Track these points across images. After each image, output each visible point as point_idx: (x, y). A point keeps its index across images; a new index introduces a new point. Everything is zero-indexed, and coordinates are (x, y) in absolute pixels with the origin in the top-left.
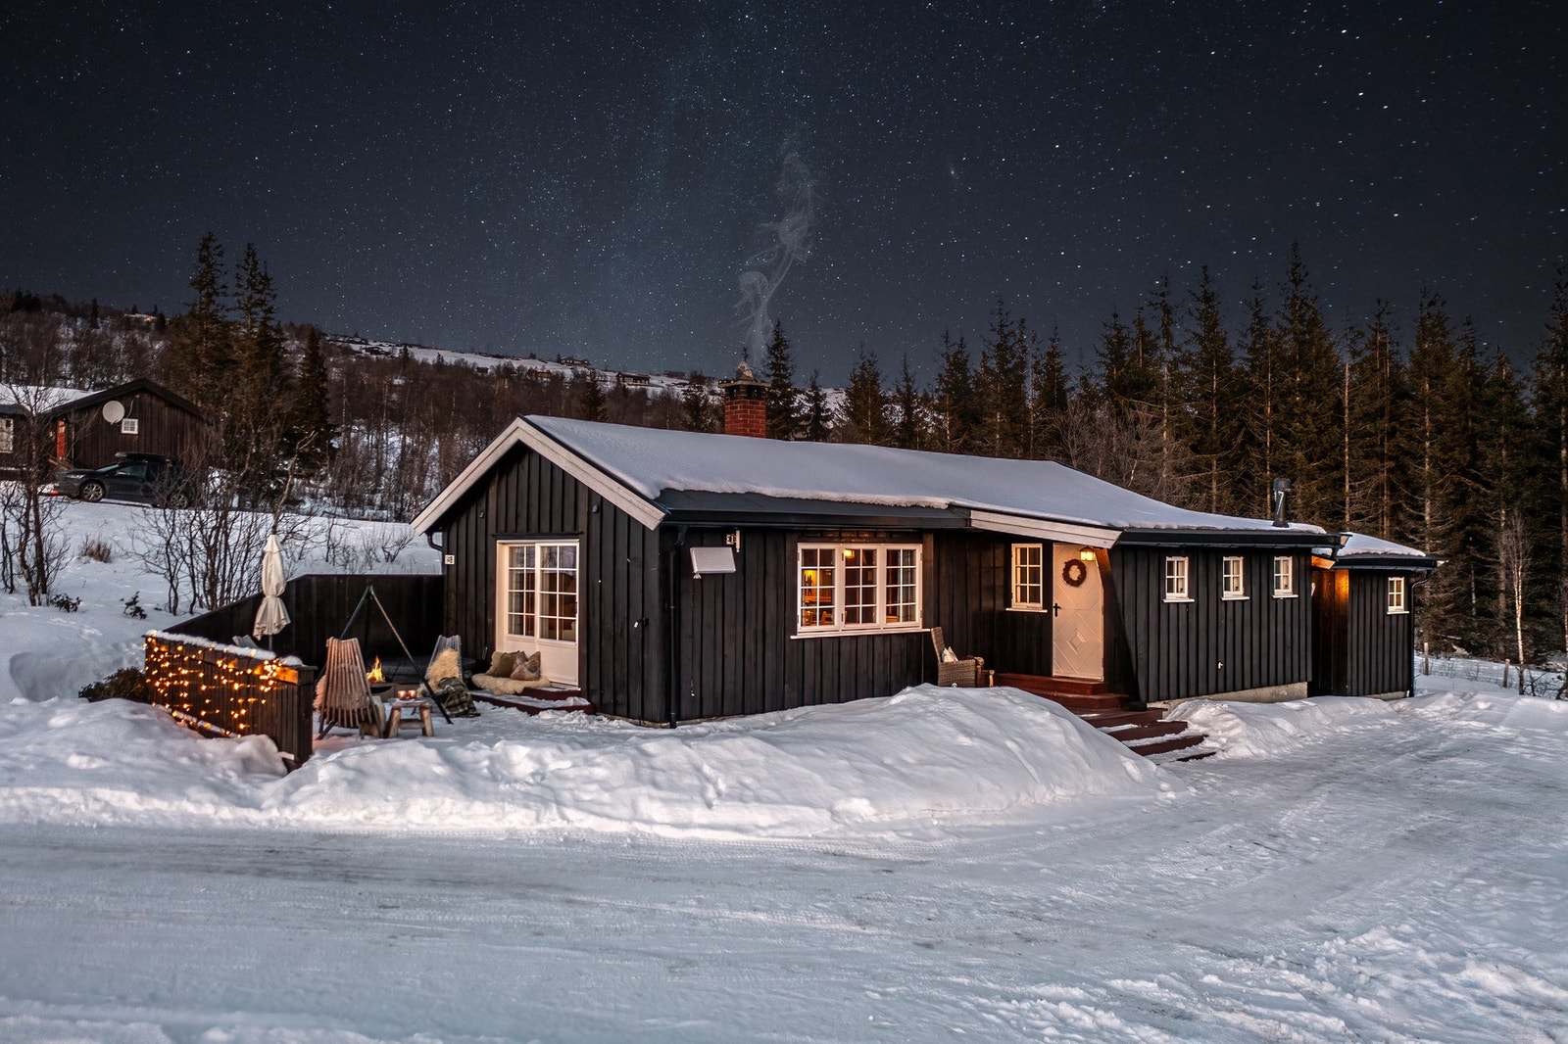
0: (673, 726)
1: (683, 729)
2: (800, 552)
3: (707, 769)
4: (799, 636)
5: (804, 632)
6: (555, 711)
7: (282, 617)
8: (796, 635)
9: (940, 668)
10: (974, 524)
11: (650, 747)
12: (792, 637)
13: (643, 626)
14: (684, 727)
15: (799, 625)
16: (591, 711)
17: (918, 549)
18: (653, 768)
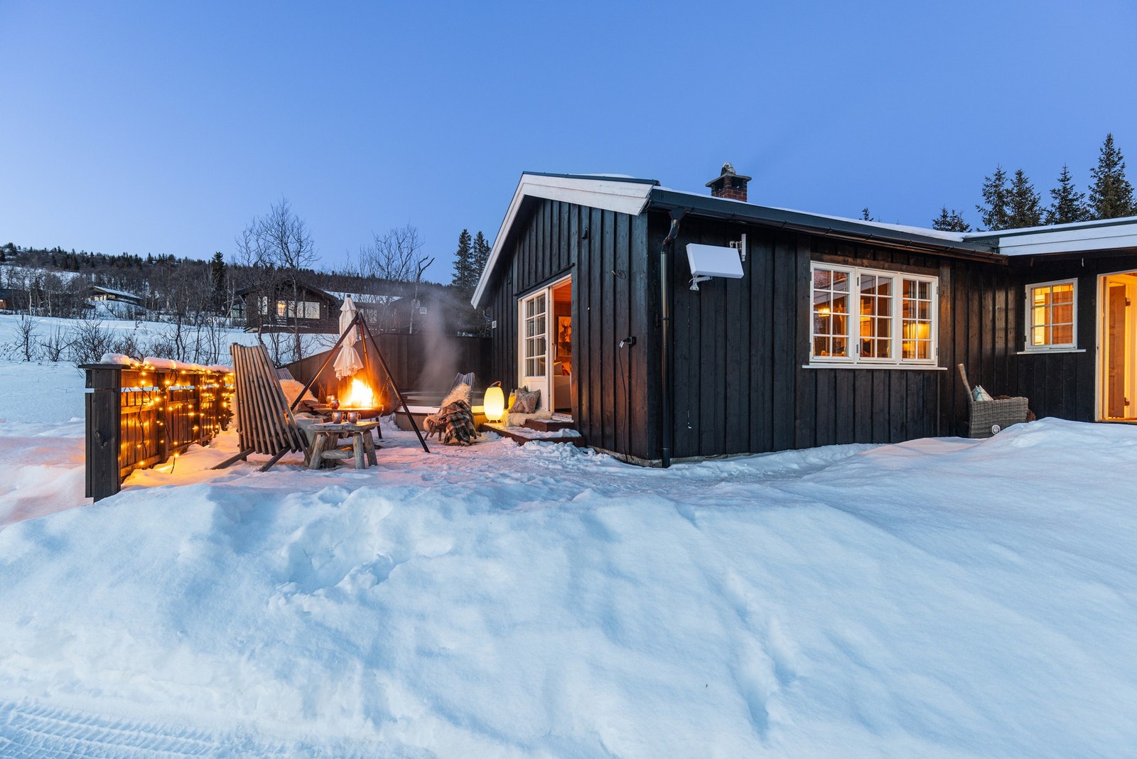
0: (666, 465)
1: (679, 469)
2: (812, 270)
3: (737, 585)
4: (811, 366)
5: (817, 361)
6: (542, 443)
7: (353, 362)
8: (808, 365)
9: (974, 408)
10: (1003, 252)
11: (614, 514)
12: (804, 367)
13: (630, 347)
14: (680, 466)
15: (812, 353)
16: (581, 443)
17: (934, 282)
18: (612, 571)
